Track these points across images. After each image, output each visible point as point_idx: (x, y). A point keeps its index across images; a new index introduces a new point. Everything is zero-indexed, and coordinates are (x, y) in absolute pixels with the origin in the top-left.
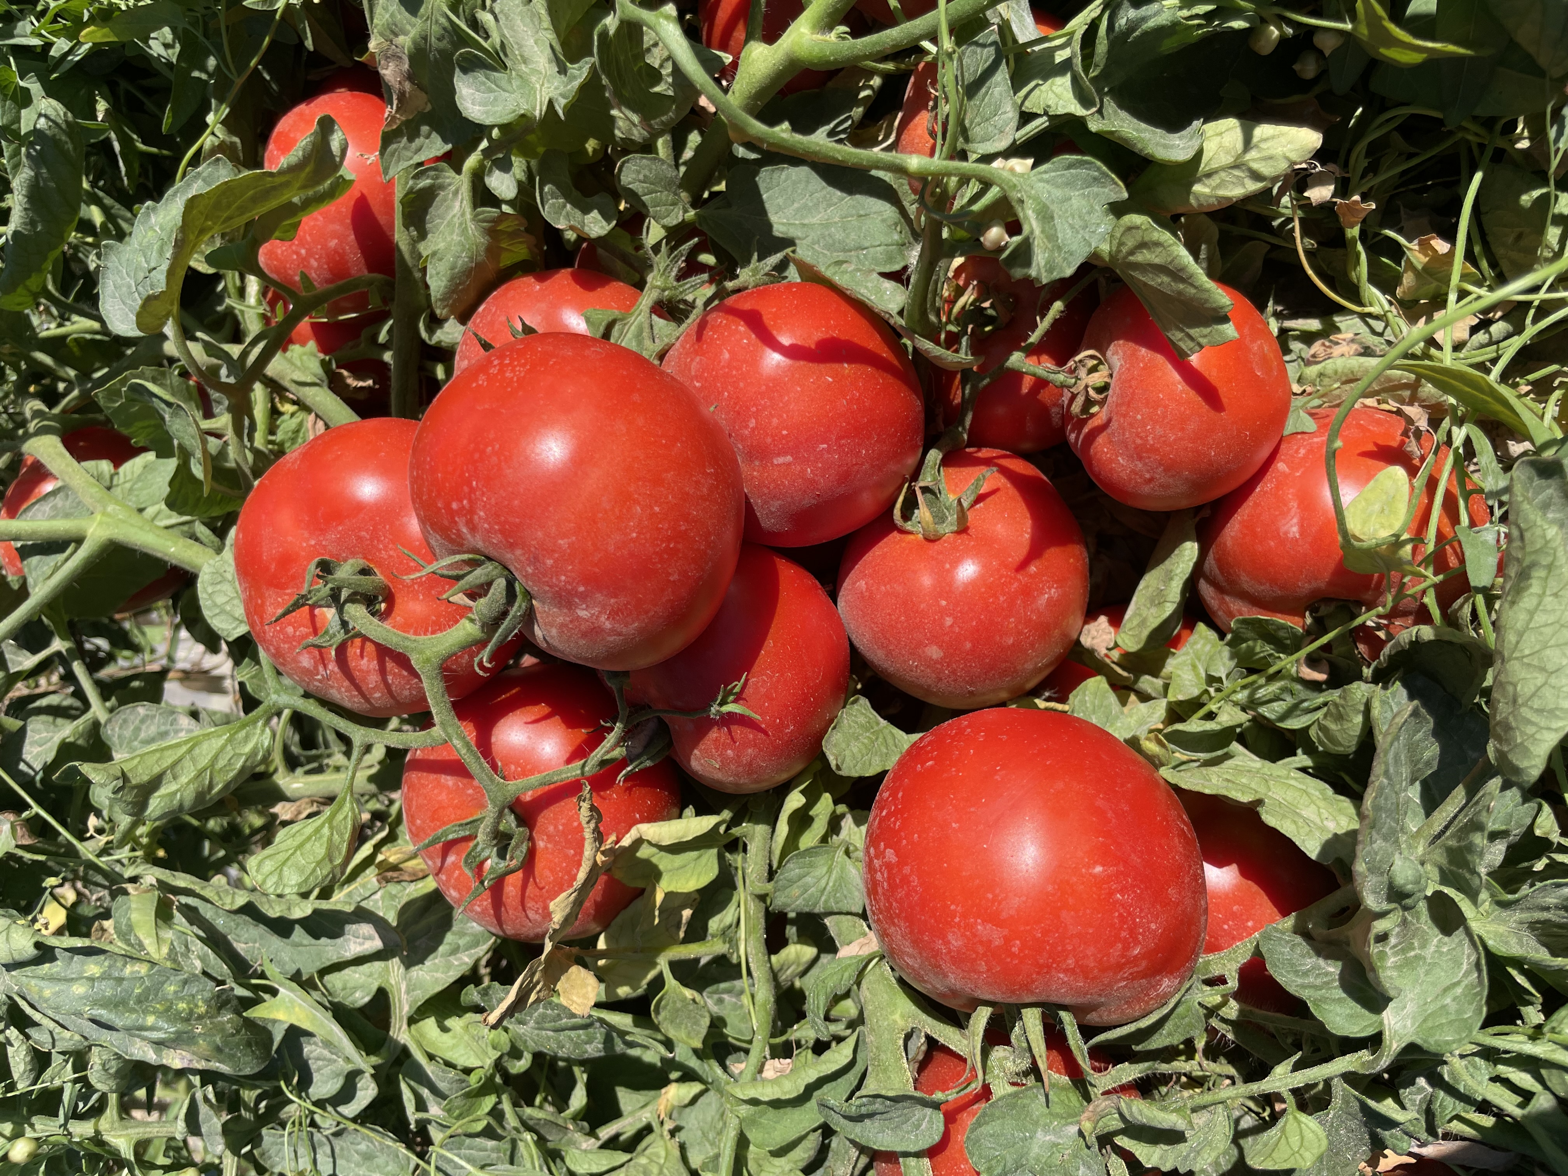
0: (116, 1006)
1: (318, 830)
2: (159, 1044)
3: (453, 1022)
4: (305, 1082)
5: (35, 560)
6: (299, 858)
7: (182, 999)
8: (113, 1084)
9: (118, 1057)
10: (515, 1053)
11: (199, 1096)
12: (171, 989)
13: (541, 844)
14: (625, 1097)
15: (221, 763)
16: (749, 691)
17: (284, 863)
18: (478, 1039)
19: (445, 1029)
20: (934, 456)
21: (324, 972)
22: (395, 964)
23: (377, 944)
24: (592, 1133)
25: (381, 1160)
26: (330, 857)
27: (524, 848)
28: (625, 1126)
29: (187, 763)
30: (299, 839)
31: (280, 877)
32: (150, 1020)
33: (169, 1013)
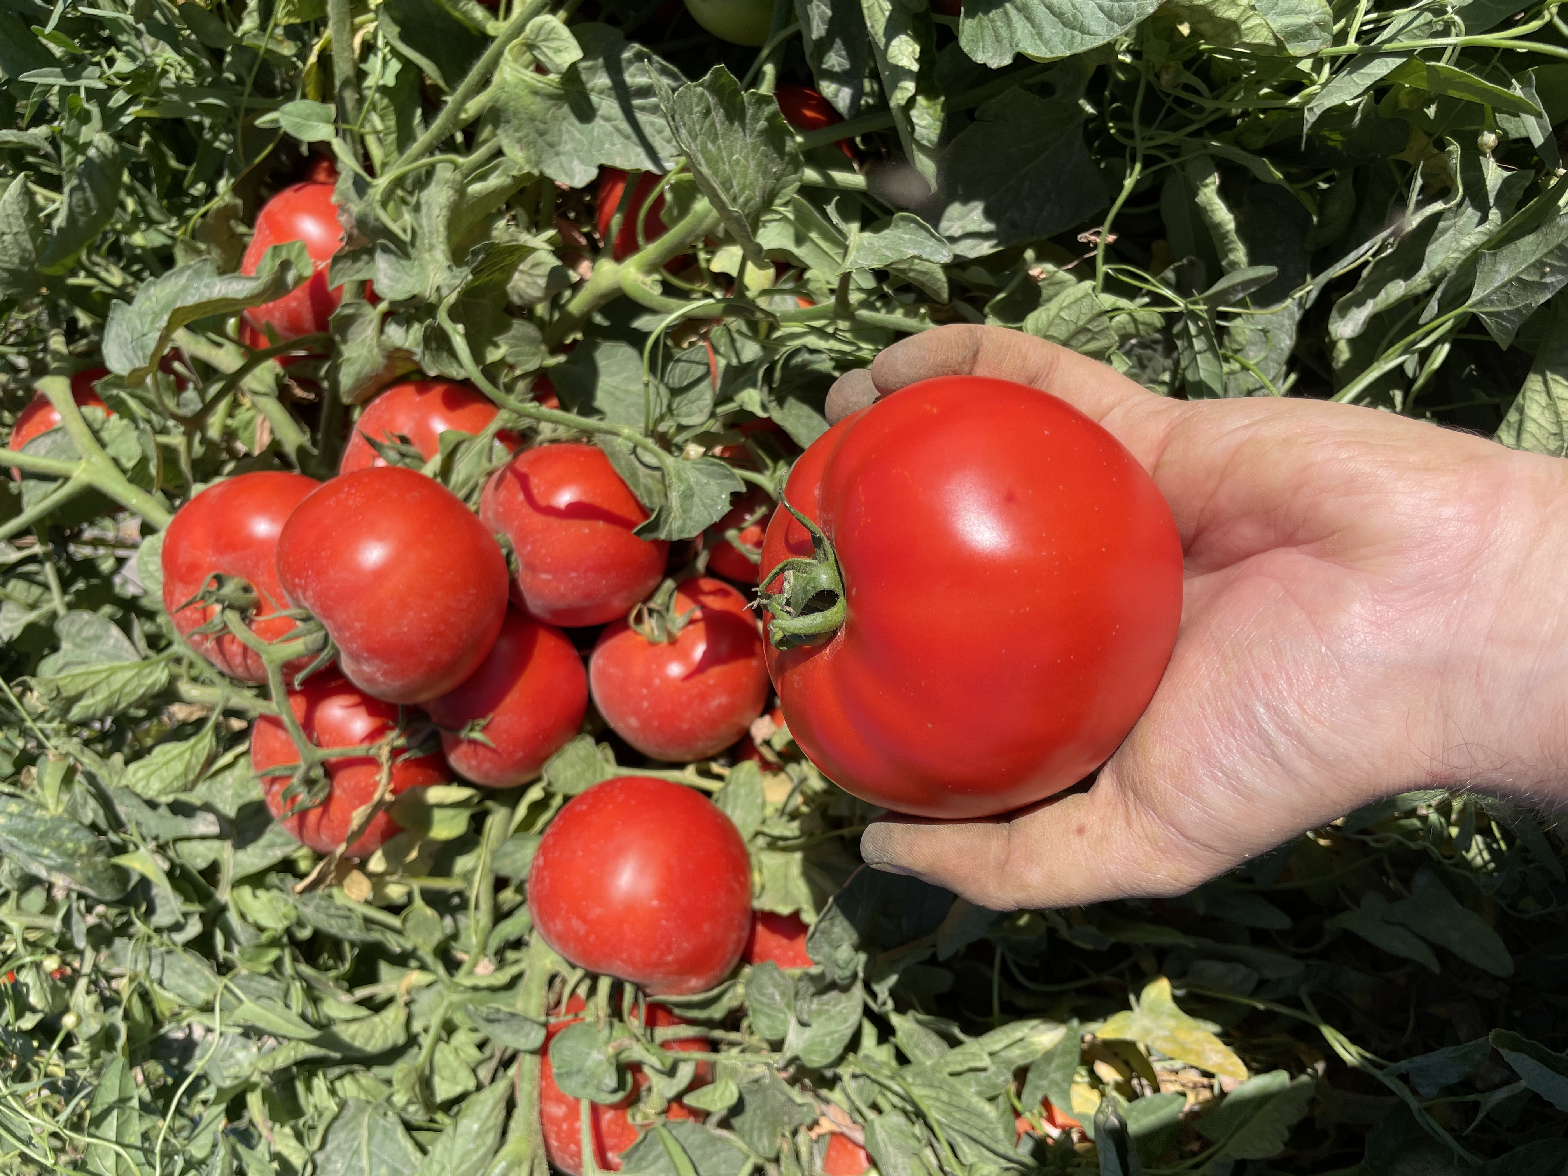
0: (25, 836)
1: (182, 754)
2: (50, 869)
3: (260, 893)
4: (151, 911)
5: (32, 483)
6: (164, 772)
7: (71, 841)
8: (15, 885)
9: (22, 869)
10: (301, 924)
11: (74, 906)
12: (65, 832)
13: (338, 792)
14: (385, 969)
15: (128, 689)
16: (493, 725)
17: (153, 773)
18: (276, 909)
19: (255, 896)
20: (669, 584)
21: (176, 840)
22: (228, 845)
23: (215, 829)
24: (350, 990)
25: (196, 977)
26: (185, 774)
27: (326, 791)
28: (380, 990)
29: (104, 685)
30: (168, 757)
31: (148, 782)
32: (46, 851)
33: (59, 849)
